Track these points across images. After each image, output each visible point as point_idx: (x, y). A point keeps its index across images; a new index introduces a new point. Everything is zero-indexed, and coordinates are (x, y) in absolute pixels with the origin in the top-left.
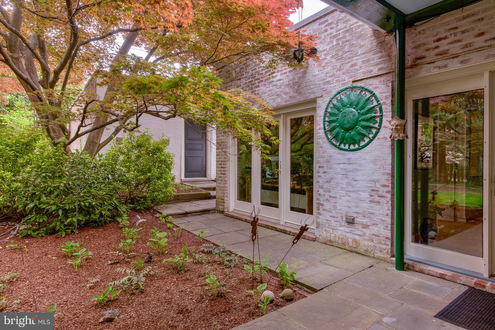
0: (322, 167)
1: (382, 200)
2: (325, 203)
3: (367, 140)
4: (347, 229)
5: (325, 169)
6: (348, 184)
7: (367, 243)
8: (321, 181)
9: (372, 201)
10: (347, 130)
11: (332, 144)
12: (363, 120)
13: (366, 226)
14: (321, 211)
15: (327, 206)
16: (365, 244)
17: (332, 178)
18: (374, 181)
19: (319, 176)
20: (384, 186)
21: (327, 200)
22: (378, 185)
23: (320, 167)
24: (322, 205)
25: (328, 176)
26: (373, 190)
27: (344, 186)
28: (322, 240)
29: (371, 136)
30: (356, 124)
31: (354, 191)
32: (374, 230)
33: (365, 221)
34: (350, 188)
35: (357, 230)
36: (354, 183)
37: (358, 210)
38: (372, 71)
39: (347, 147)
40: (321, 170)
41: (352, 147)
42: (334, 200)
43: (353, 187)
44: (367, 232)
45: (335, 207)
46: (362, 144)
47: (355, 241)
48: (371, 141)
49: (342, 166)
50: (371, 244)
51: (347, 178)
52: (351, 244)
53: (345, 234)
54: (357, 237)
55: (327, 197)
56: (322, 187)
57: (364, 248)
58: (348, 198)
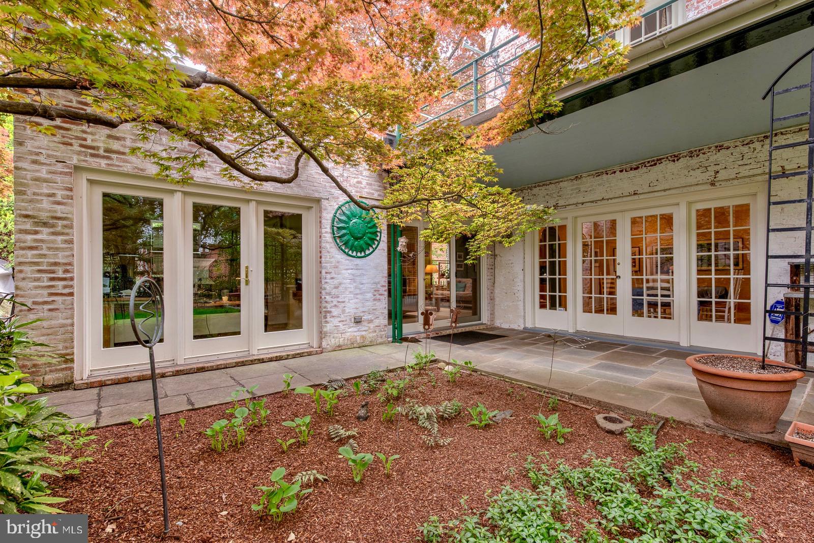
0: (330, 273)
1: (381, 297)
2: (333, 310)
3: (371, 250)
4: (355, 329)
5: (333, 275)
6: (356, 288)
7: (371, 335)
8: (328, 287)
9: (375, 300)
10: (357, 239)
11: (342, 249)
12: (371, 233)
13: (370, 321)
14: (328, 319)
15: (335, 312)
16: (370, 336)
17: (340, 284)
18: (376, 283)
19: (326, 283)
20: (383, 286)
21: (335, 306)
22: (379, 286)
23: (326, 273)
24: (330, 312)
25: (336, 282)
26: (375, 291)
27: (352, 290)
28: (330, 349)
29: (374, 247)
30: (364, 235)
31: (361, 294)
32: (377, 322)
33: (370, 317)
34: (358, 291)
35: (364, 326)
36: (361, 286)
37: (364, 309)
38: (373, 194)
39: (354, 254)
40: (328, 276)
41: (359, 254)
42: (343, 305)
43: (360, 289)
44: (372, 326)
45: (343, 311)
46: (367, 252)
47: (363, 337)
48: (374, 251)
49: (349, 271)
50: (375, 334)
51: (354, 282)
52: (359, 341)
53: (353, 334)
54: (364, 333)
55: (335, 303)
56: (329, 294)
57: (370, 340)
58: (356, 300)
